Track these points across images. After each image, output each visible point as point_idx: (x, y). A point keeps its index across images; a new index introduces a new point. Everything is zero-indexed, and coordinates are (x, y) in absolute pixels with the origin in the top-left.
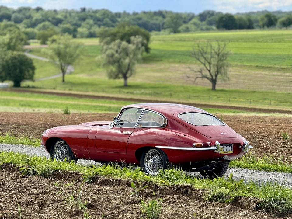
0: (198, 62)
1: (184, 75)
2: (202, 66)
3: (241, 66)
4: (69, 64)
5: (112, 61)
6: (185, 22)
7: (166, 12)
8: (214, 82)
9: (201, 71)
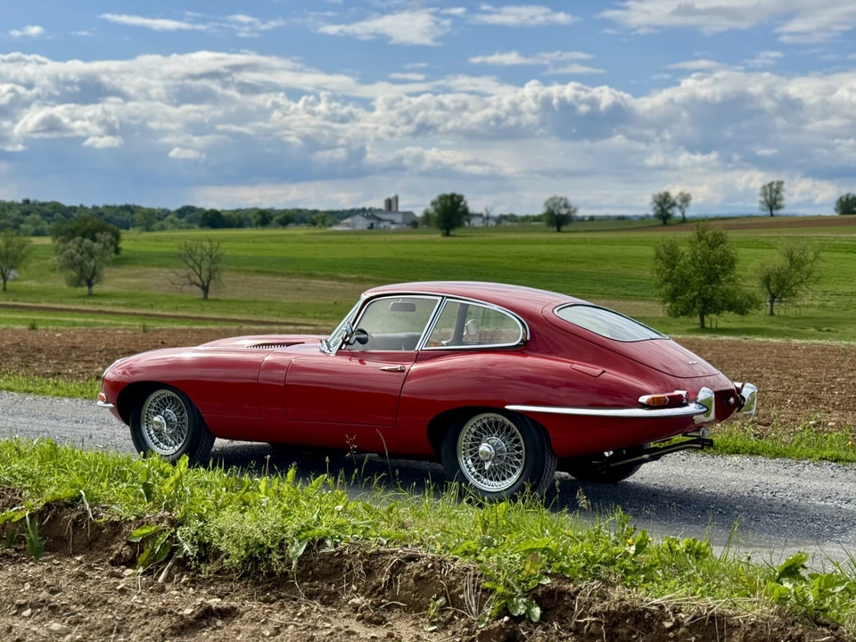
0: (185, 265)
1: (167, 281)
2: (190, 270)
3: (237, 271)
4: (12, 267)
5: (71, 263)
6: (159, 219)
7: (135, 207)
8: (205, 289)
9: (189, 277)
